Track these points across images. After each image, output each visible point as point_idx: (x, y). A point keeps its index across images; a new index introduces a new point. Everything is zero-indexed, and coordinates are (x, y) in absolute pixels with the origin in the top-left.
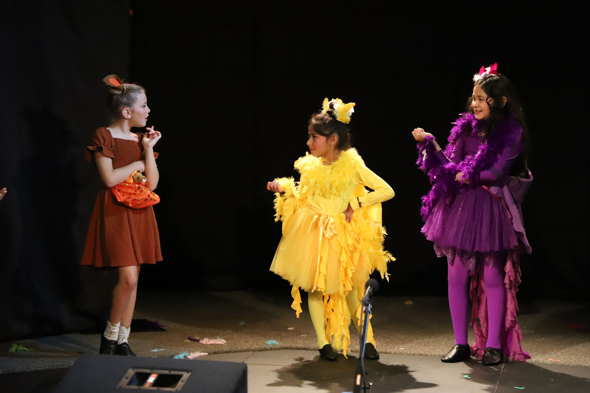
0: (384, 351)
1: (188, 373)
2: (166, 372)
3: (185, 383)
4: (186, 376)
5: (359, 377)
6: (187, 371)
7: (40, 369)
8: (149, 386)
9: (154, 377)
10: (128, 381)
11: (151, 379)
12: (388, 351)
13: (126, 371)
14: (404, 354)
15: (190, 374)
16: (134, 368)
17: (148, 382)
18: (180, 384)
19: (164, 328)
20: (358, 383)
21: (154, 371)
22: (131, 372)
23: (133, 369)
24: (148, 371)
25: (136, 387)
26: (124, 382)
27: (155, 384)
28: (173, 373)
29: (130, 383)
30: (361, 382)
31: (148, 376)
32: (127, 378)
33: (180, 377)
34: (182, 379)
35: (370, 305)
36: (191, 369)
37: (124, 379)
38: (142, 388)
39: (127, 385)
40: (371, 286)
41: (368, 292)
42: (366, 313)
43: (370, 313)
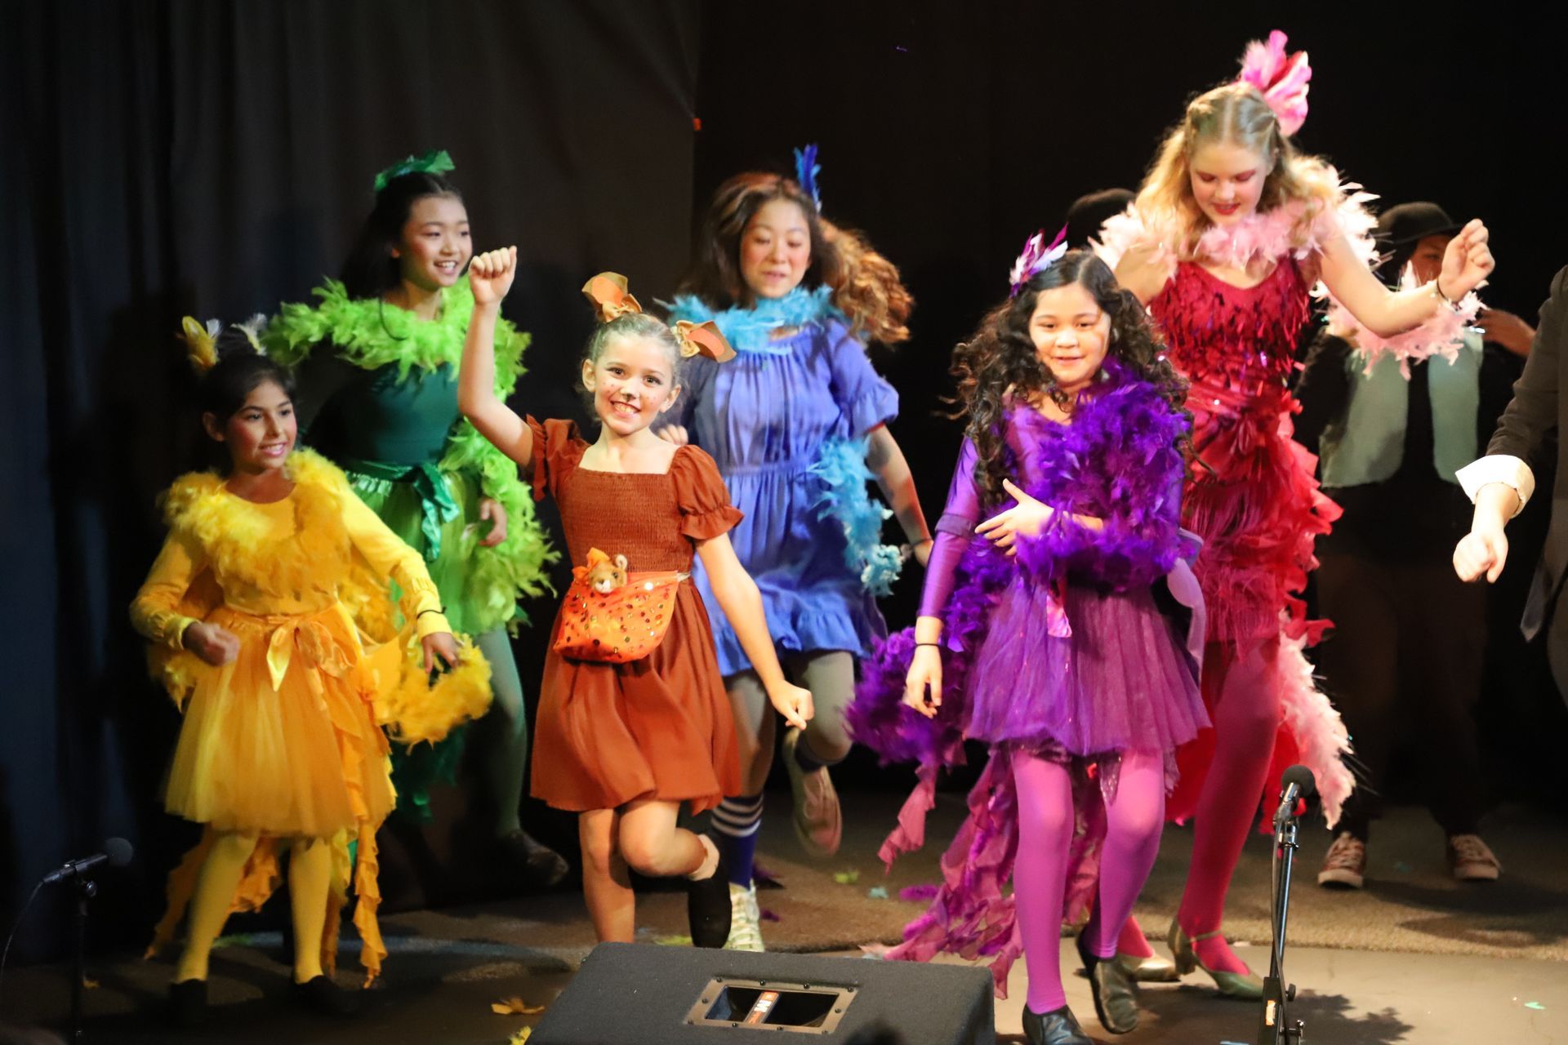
0: (1322, 941)
1: (850, 991)
2: (799, 988)
3: (845, 1015)
4: (845, 997)
5: (1272, 1006)
6: (849, 987)
7: (492, 976)
8: (758, 1021)
9: (769, 1000)
10: (707, 1008)
11: (764, 1005)
12: (1331, 942)
13: (702, 985)
14: (1372, 950)
15: (855, 992)
16: (720, 977)
17: (755, 1013)
18: (832, 1019)
19: (778, 881)
20: (1270, 1020)
21: (768, 986)
22: (715, 988)
23: (720, 981)
24: (755, 985)
25: (729, 1024)
26: (699, 1011)
27: (774, 1016)
28: (814, 989)
29: (712, 1015)
30: (1276, 1020)
31: (753, 996)
32: (705, 1002)
33: (831, 1000)
34: (836, 1006)
35: (1294, 828)
36: (856, 982)
37: (699, 1003)
38: (742, 1025)
39: (707, 1018)
40: (1296, 782)
41: (1288, 796)
42: (1286, 849)
43: (1295, 849)
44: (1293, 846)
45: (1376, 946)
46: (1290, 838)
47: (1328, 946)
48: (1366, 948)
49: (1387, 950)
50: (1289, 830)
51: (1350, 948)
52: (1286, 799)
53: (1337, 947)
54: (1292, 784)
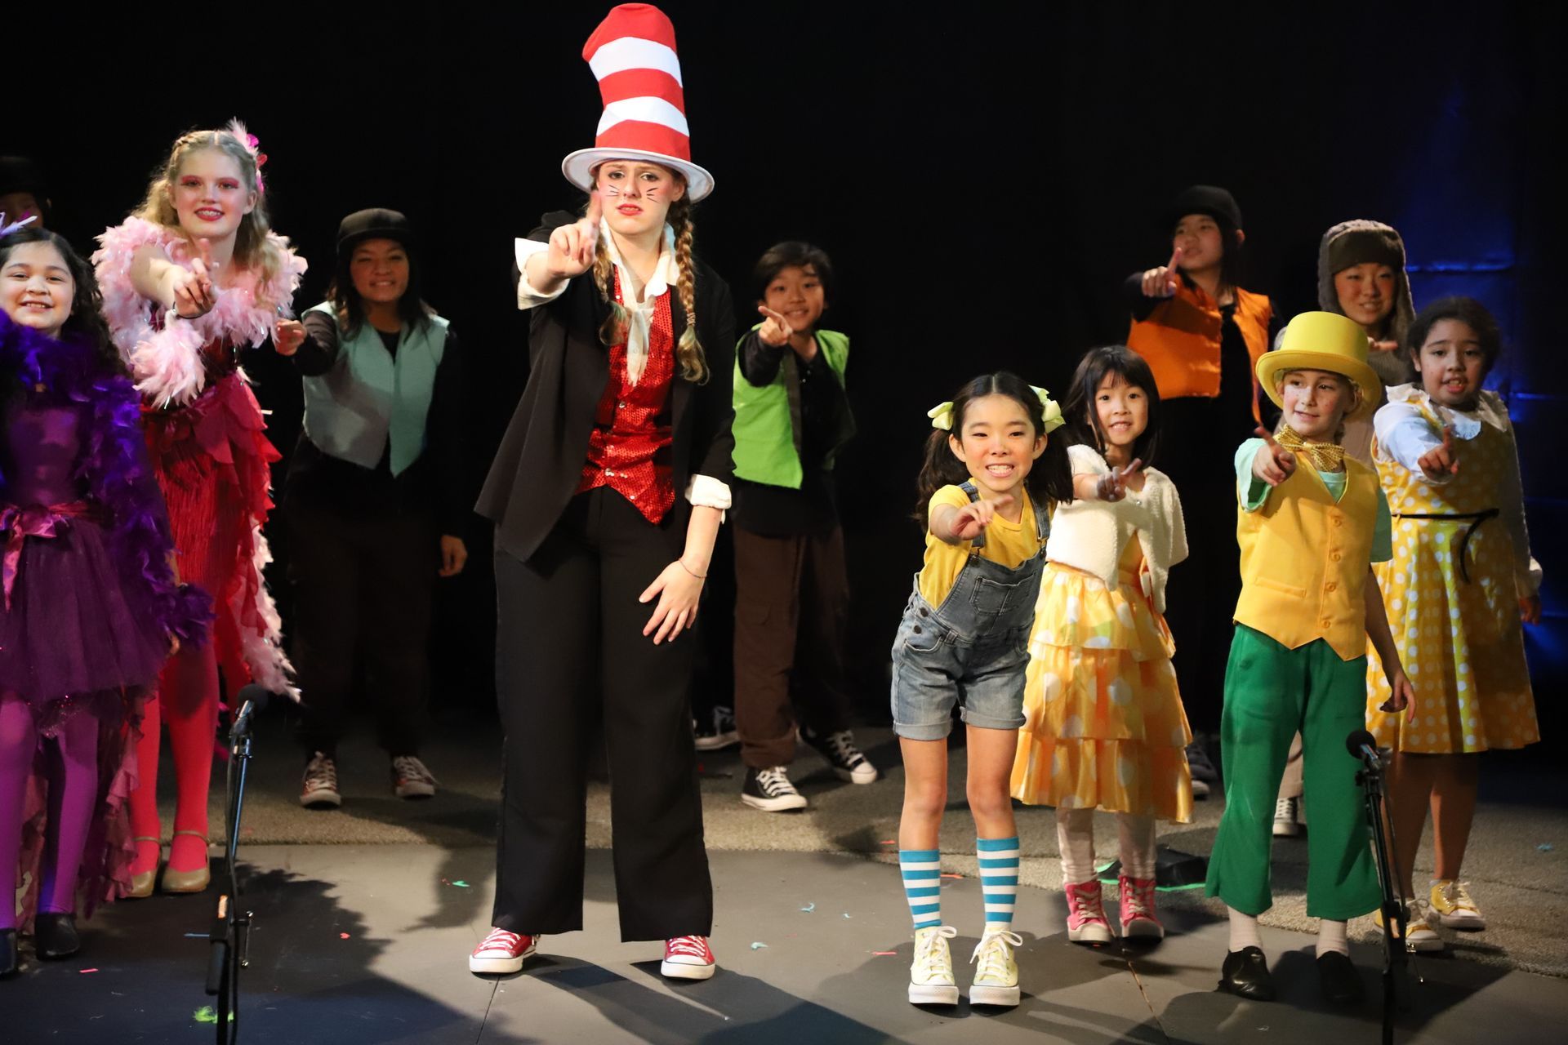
0: (280, 837)
5: (223, 900)
20: (222, 913)
30: (227, 912)
35: (248, 742)
40: (251, 700)
41: (244, 713)
42: (240, 760)
43: (248, 759)
44: (247, 756)
45: (328, 840)
46: (244, 750)
47: (287, 843)
48: (319, 843)
49: (339, 843)
50: (244, 743)
51: (306, 843)
52: (241, 715)
53: (295, 843)
54: (247, 702)
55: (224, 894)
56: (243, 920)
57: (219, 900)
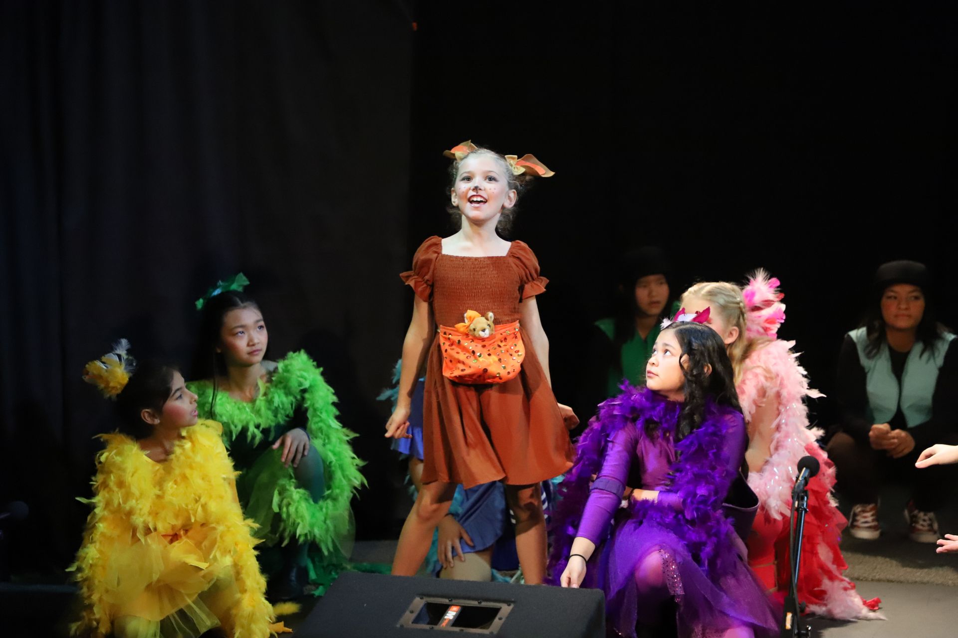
1: (509, 605)
2: (474, 603)
3: (505, 622)
4: (506, 610)
5: (789, 616)
6: (508, 603)
8: (447, 625)
9: (454, 611)
10: (414, 616)
11: (451, 614)
13: (409, 600)
14: (862, 580)
15: (512, 606)
16: (422, 595)
17: (445, 619)
18: (497, 623)
20: (788, 626)
21: (454, 601)
22: (418, 603)
23: (422, 598)
24: (446, 601)
25: (427, 627)
26: (407, 618)
27: (457, 622)
28: (484, 604)
29: (416, 621)
30: (792, 625)
31: (445, 608)
32: (412, 612)
33: (497, 610)
34: (499, 616)
36: (513, 600)
37: (408, 613)
38: (436, 628)
39: (413, 623)
40: (807, 468)
41: (802, 477)
42: (800, 512)
43: (806, 512)
45: (865, 577)
46: (803, 505)
49: (872, 580)
50: (803, 499)
54: (804, 469)
55: (789, 611)
56: (804, 632)
57: (786, 616)
